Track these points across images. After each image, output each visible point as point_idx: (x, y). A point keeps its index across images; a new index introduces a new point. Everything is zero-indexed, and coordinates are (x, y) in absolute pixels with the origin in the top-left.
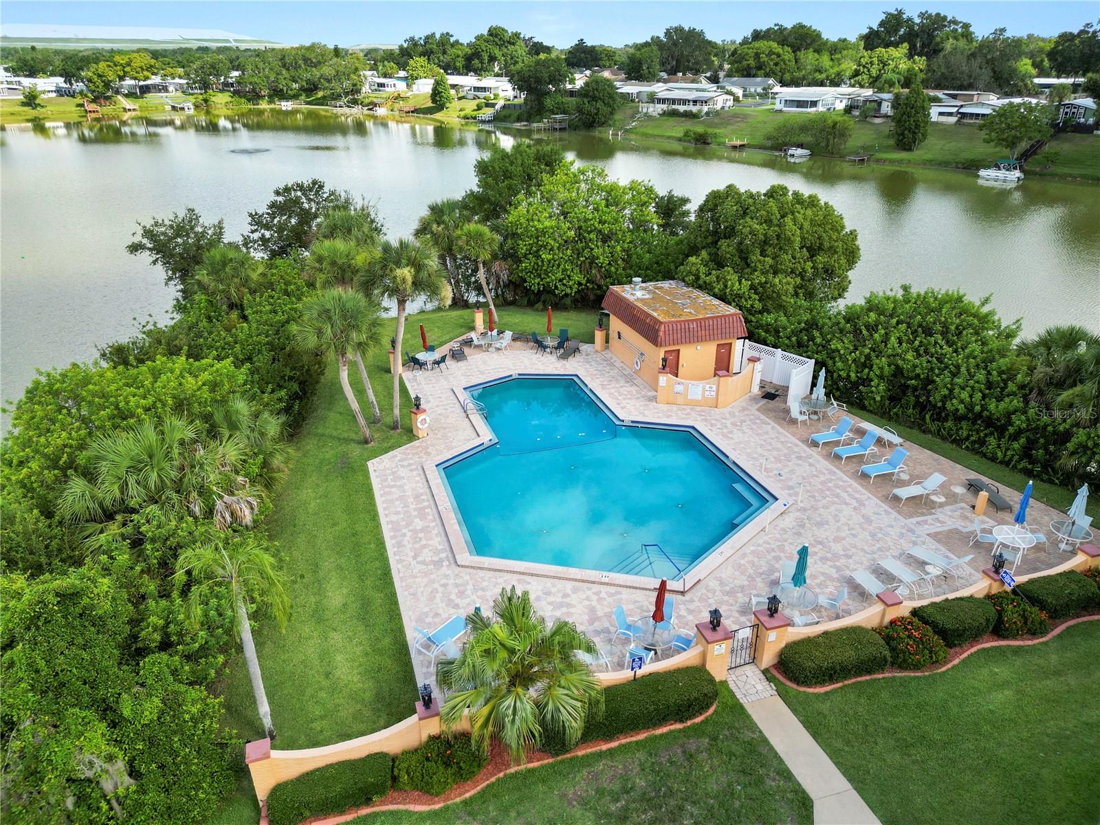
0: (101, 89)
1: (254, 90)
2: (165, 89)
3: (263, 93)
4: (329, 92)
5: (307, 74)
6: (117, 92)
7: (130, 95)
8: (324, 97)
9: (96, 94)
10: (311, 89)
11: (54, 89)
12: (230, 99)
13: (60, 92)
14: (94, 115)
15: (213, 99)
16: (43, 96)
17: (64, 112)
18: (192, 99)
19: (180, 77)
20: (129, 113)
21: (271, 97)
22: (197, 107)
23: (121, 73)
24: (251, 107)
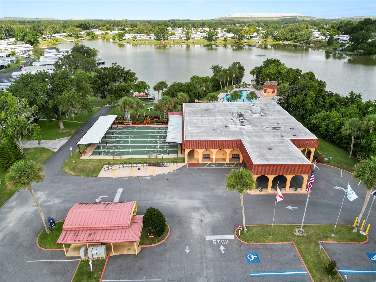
0: (241, 37)
1: (279, 38)
3: (282, 39)
6: (245, 38)
7: (247, 39)
8: (298, 41)
9: (239, 38)
10: (296, 38)
11: (231, 37)
12: (272, 40)
14: (237, 43)
15: (267, 40)
16: (228, 38)
17: (231, 42)
18: (262, 40)
20: (246, 43)
21: (284, 40)
22: (263, 42)
23: (247, 33)
24: (277, 43)
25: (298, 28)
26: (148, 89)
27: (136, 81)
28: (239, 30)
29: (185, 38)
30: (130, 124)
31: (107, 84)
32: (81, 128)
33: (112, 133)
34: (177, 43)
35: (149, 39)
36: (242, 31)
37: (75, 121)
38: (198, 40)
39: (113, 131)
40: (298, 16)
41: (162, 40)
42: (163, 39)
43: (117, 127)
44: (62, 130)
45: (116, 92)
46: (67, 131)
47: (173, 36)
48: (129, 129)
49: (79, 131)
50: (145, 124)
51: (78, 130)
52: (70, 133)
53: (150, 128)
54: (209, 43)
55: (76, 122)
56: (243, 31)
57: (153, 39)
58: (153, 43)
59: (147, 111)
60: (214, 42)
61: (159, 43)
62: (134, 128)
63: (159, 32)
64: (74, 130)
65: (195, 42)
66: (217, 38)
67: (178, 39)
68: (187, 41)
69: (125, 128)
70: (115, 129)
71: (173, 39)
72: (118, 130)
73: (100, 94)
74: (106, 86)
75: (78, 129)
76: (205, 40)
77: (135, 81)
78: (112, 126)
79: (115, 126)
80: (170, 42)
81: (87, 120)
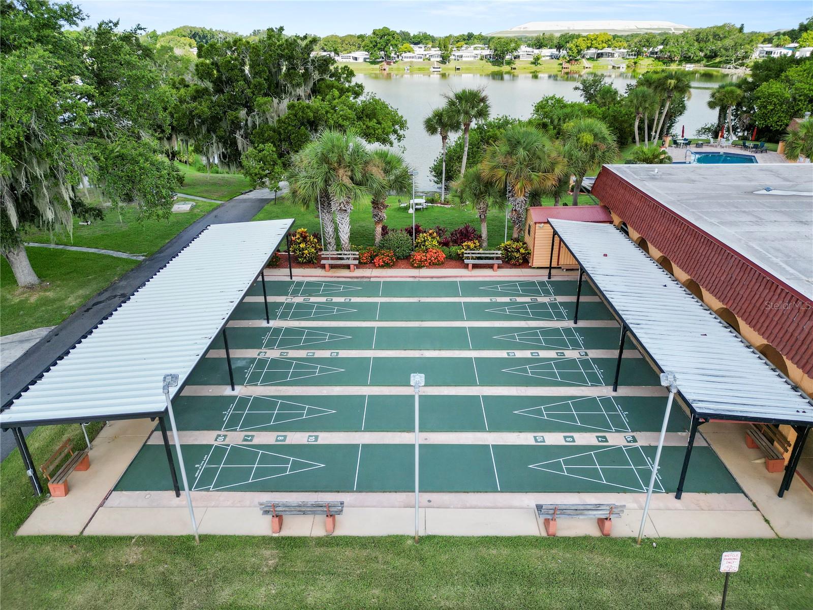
0: (575, 54)
1: (670, 57)
2: (612, 55)
3: (676, 59)
4: (724, 58)
5: (711, 46)
6: (583, 57)
7: (591, 59)
8: (720, 62)
9: (571, 58)
10: (712, 56)
11: (549, 54)
12: (652, 62)
13: (552, 57)
14: (566, 70)
15: (640, 62)
16: (543, 59)
17: (551, 68)
18: (627, 62)
19: (624, 48)
20: (586, 69)
21: (680, 61)
22: (628, 67)
23: (589, 45)
24: (664, 67)
25: (718, 32)
26: (401, 132)
27: (357, 94)
28: (570, 37)
29: (440, 59)
30: (348, 267)
31: (245, 106)
32: (123, 283)
33: (267, 312)
34: (420, 69)
35: (352, 60)
36: (577, 38)
37: (103, 252)
38: (470, 63)
39: (271, 299)
40: (672, 28)
41: (384, 63)
42: (385, 60)
43: (288, 279)
44: (23, 293)
45: (280, 134)
46: (51, 294)
47: (408, 54)
48: (350, 288)
49: (106, 295)
50: (420, 267)
51: (99, 294)
52: (58, 304)
53: (450, 288)
54: (496, 69)
55: (111, 253)
56: (581, 39)
57: (361, 60)
58: (361, 70)
59: (403, 215)
60: (508, 66)
61: (376, 69)
62: (371, 288)
63: (376, 42)
64: (81, 292)
65: (464, 67)
66: (515, 58)
67: (422, 60)
68: (442, 66)
69: (329, 285)
70: (282, 288)
71: (409, 60)
72: (295, 293)
73: (220, 145)
74: (243, 113)
75: (105, 285)
76: (487, 62)
77: (355, 98)
78: (266, 272)
79: (280, 275)
80: (401, 67)
81: (160, 245)
